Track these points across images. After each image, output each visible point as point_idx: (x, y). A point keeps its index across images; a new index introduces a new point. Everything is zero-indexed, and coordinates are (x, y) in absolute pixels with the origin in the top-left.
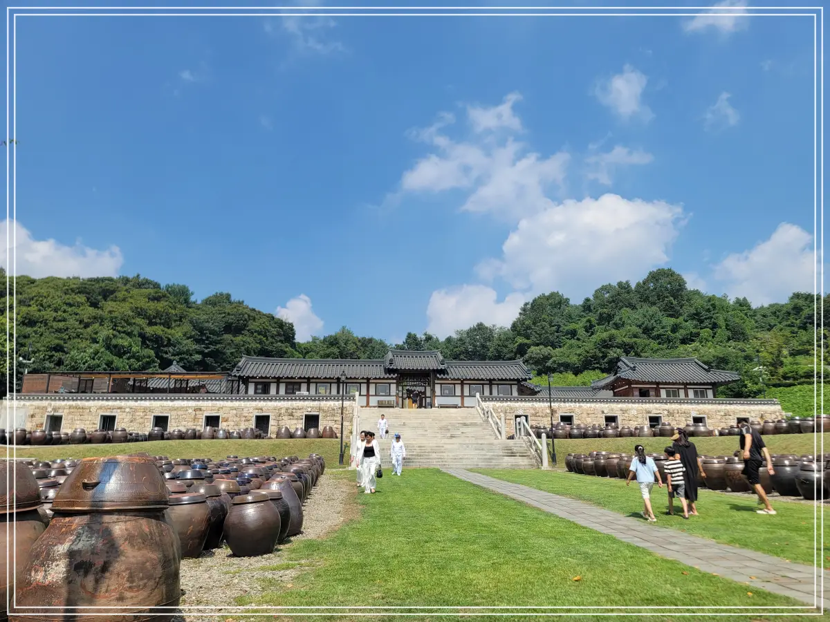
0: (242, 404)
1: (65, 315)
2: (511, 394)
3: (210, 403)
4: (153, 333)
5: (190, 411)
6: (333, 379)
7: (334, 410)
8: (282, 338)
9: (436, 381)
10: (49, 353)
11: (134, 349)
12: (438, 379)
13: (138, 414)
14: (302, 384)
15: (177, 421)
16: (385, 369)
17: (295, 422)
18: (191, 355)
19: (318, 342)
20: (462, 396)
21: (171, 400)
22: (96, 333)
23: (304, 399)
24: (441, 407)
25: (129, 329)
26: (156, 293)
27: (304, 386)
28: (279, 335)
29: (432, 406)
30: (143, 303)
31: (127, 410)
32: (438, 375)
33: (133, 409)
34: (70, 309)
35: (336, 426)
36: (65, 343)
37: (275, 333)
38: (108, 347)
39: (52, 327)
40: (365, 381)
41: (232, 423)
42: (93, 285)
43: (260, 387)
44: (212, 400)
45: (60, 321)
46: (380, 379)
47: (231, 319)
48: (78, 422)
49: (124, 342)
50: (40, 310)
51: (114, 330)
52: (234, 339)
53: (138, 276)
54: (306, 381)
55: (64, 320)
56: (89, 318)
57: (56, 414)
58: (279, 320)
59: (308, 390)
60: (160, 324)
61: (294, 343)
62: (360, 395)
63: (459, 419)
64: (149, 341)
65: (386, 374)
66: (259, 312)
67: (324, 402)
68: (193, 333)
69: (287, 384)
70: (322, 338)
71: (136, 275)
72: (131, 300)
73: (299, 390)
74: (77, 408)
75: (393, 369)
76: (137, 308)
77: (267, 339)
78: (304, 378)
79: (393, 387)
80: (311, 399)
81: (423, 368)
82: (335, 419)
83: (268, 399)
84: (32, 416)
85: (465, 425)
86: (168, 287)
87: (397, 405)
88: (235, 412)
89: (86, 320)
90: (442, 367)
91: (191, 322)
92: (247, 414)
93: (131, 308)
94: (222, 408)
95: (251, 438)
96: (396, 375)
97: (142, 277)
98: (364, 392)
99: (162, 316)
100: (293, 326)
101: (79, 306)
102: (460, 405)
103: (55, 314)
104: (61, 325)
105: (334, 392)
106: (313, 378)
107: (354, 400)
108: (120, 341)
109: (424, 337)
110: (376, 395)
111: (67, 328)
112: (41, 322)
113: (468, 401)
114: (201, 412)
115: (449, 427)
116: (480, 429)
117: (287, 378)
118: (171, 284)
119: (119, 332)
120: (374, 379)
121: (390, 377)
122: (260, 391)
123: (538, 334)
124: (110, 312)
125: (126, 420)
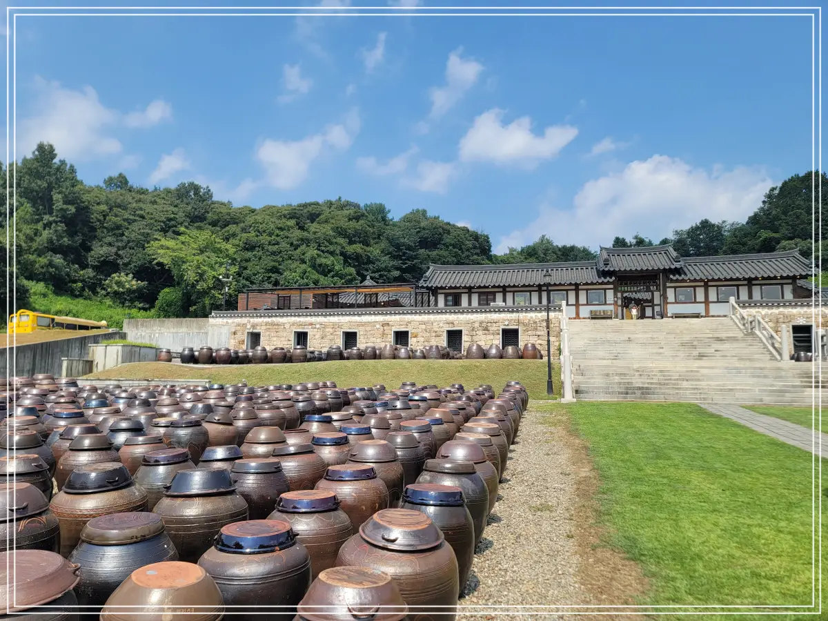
0: (432, 317)
1: (278, 239)
2: (783, 298)
3: (398, 317)
4: (353, 251)
5: (378, 326)
6: (533, 286)
7: (535, 323)
8: (478, 251)
9: (668, 285)
10: (267, 275)
11: (337, 268)
12: (672, 281)
13: (327, 330)
14: (497, 294)
15: (366, 337)
16: (598, 271)
17: (492, 337)
18: (389, 271)
19: (515, 253)
20: (707, 302)
21: (358, 315)
22: (303, 254)
23: (499, 310)
24: (676, 317)
25: (331, 248)
26: (356, 212)
27: (499, 297)
28: (475, 247)
29: (663, 315)
30: (344, 223)
31: (318, 326)
32: (671, 276)
33: (324, 326)
34: (282, 233)
35: (539, 342)
36: (279, 265)
37: (471, 246)
38: (314, 266)
39: (268, 251)
40: (573, 287)
41: (422, 339)
42: (302, 210)
43: (450, 298)
44: (399, 314)
45: (274, 244)
46: (592, 284)
47: (425, 234)
48: (275, 339)
49: (327, 260)
50: (257, 236)
51: (319, 250)
52: (430, 253)
53: (340, 198)
54: (501, 290)
55: (278, 244)
56: (297, 240)
57: (255, 331)
58: (474, 232)
59: (504, 300)
60: (360, 242)
61: (491, 256)
62: (567, 305)
63: (708, 331)
64: (350, 258)
65: (599, 277)
66: (454, 225)
67: (524, 314)
68: (391, 250)
69: (480, 294)
70: (520, 250)
71: (338, 198)
72: (333, 221)
73: (494, 300)
74: (273, 324)
75: (609, 271)
76: (337, 228)
77: (463, 252)
78: (499, 287)
79: (610, 294)
80: (508, 311)
81: (650, 268)
82: (538, 333)
83: (459, 312)
84: (235, 333)
85: (719, 339)
86: (366, 206)
87: (616, 317)
88: (424, 327)
89: (295, 243)
90: (677, 265)
91: (388, 239)
92: (437, 329)
93: (332, 229)
94: (410, 322)
95: (436, 358)
96: (614, 278)
97: (343, 200)
98: (572, 300)
99: (360, 234)
100: (488, 238)
101: (289, 230)
102: (703, 314)
103: (269, 239)
104: (275, 248)
105: (535, 301)
106: (509, 286)
107: (560, 310)
108: (323, 261)
109: (634, 241)
110: (587, 304)
111: (281, 251)
112: (259, 247)
113: (715, 309)
114: (389, 327)
115: (695, 343)
116: (743, 345)
117: (480, 287)
118: (369, 203)
119: (323, 251)
120: (584, 284)
121: (606, 281)
122: (451, 303)
123: (791, 225)
124: (315, 233)
125: (317, 337)
